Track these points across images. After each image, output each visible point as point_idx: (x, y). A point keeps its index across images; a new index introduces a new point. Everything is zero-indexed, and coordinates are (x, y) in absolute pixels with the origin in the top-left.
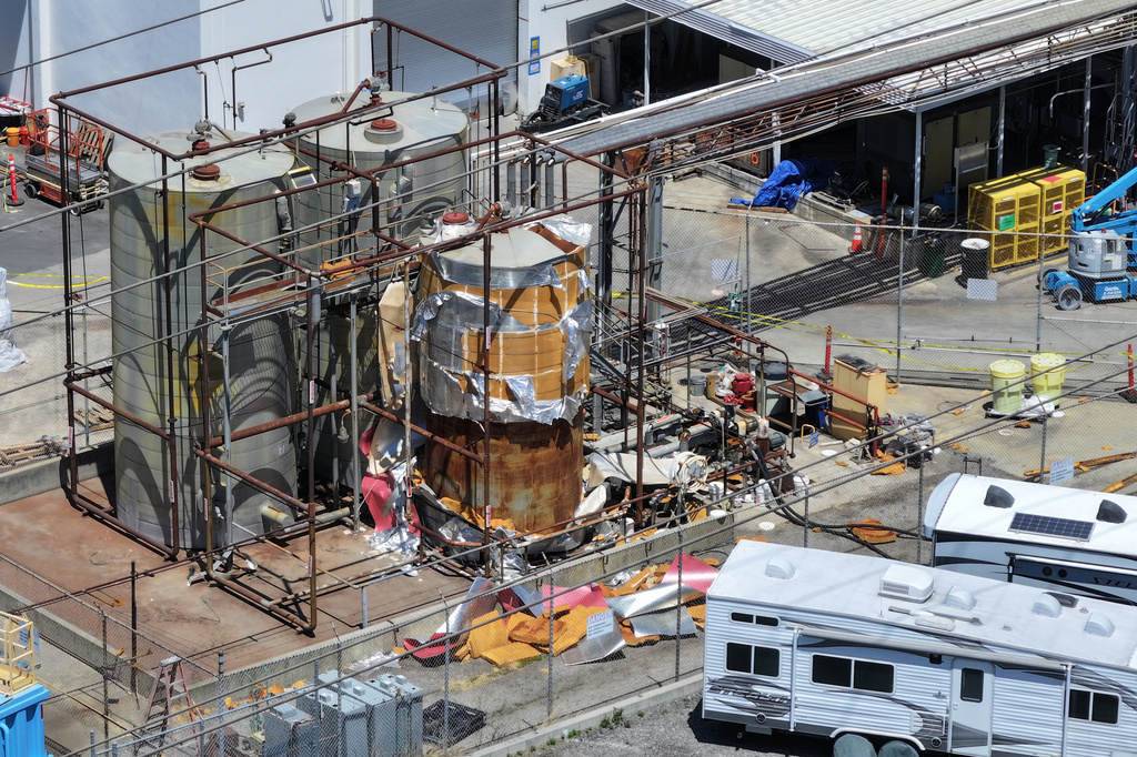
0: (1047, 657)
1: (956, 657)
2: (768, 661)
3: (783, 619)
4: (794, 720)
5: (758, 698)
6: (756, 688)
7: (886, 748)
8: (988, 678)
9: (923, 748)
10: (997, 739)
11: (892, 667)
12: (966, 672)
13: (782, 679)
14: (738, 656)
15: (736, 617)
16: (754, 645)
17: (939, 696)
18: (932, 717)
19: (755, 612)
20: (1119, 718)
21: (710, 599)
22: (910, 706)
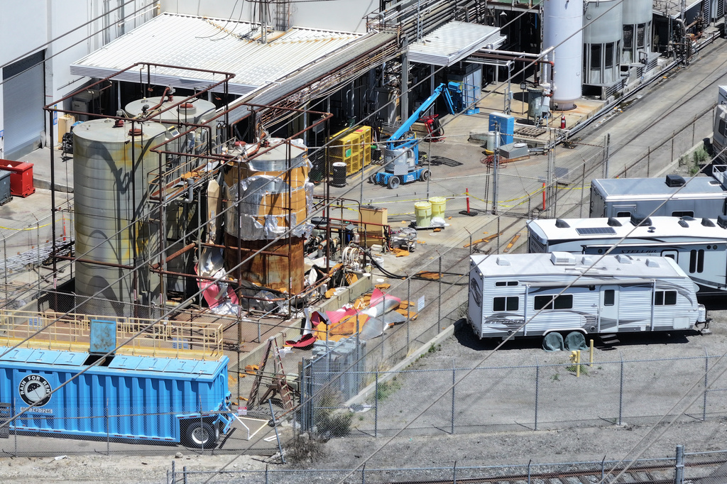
0: (643, 278)
1: (602, 285)
2: (513, 303)
3: (520, 281)
4: (526, 330)
5: (509, 323)
6: (507, 318)
7: (569, 336)
8: (616, 293)
9: (586, 333)
10: (621, 322)
11: (572, 296)
12: (606, 291)
13: (520, 311)
14: (499, 303)
15: (498, 284)
16: (506, 297)
17: (594, 306)
18: (591, 317)
19: (507, 280)
20: (677, 301)
21: (486, 277)
22: (580, 313)
